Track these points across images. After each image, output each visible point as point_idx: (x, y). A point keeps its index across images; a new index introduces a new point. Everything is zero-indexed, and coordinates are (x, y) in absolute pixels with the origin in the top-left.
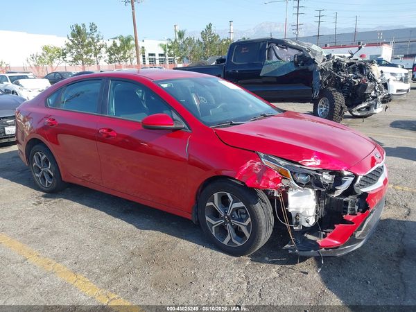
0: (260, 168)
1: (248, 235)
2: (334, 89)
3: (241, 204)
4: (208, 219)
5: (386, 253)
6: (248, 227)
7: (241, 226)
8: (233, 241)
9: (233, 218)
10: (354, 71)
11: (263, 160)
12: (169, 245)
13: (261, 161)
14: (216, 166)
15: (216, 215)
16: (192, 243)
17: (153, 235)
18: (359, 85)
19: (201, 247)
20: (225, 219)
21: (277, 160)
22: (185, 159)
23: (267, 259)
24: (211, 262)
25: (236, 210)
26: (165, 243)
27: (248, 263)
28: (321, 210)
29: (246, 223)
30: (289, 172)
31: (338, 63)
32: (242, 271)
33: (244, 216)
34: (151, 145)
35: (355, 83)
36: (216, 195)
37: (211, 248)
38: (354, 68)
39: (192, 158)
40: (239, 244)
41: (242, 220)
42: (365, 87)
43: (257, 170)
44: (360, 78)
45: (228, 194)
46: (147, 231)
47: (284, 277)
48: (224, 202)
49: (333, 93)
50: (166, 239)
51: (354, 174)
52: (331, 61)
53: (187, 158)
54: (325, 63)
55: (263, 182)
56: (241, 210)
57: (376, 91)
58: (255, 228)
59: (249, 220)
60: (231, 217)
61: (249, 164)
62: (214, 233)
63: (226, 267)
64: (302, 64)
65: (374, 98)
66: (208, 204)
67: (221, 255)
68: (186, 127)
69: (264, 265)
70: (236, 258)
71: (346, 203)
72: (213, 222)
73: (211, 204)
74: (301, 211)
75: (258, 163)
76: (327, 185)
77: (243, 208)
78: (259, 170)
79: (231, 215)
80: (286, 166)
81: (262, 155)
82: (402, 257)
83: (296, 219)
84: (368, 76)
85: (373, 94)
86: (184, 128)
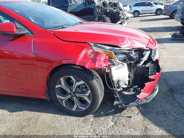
0: (93, 54)
1: (89, 102)
2: (105, 16)
3: (82, 82)
4: (58, 96)
5: (163, 92)
6: (89, 97)
7: (84, 97)
8: (80, 107)
9: (77, 93)
10: (112, 6)
11: (94, 48)
12: (33, 120)
13: (92, 49)
14: (58, 59)
15: (64, 93)
16: (50, 115)
17: (19, 115)
18: (116, 12)
19: (57, 116)
20: (71, 95)
21: (103, 46)
22: (33, 58)
23: (102, 113)
24: (67, 125)
25: (79, 86)
26: (30, 119)
27: (92, 120)
28: (132, 75)
29: (88, 94)
30: (113, 53)
31: (104, 3)
32: (90, 127)
33: (84, 90)
34: (11, 52)
35: (114, 11)
36: (62, 79)
37: (64, 115)
38: (112, 5)
39: (38, 56)
40: (84, 109)
41: (83, 93)
42: (119, 13)
43: (91, 56)
44: (116, 9)
45: (72, 77)
46: (15, 113)
47: (118, 124)
48: (69, 82)
49: (105, 17)
50: (30, 116)
51: (150, 49)
52: (101, 2)
53: (34, 56)
54: (99, 2)
55: (97, 63)
56: (82, 86)
57: (123, 15)
58: (94, 96)
59: (89, 91)
60: (76, 92)
61: (84, 52)
62: (64, 105)
63: (78, 127)
64: (88, 4)
65: (123, 18)
66: (57, 87)
67: (73, 118)
68: (29, 32)
69: (102, 118)
70: (83, 118)
71: (148, 68)
72: (63, 98)
73: (59, 86)
74: (121, 79)
75: (91, 50)
76: (135, 59)
77: (84, 84)
78: (93, 55)
79: (76, 91)
80: (110, 50)
81: (92, 44)
82: (173, 93)
83: (118, 84)
84: (119, 8)
85: (122, 17)
86: (28, 33)
